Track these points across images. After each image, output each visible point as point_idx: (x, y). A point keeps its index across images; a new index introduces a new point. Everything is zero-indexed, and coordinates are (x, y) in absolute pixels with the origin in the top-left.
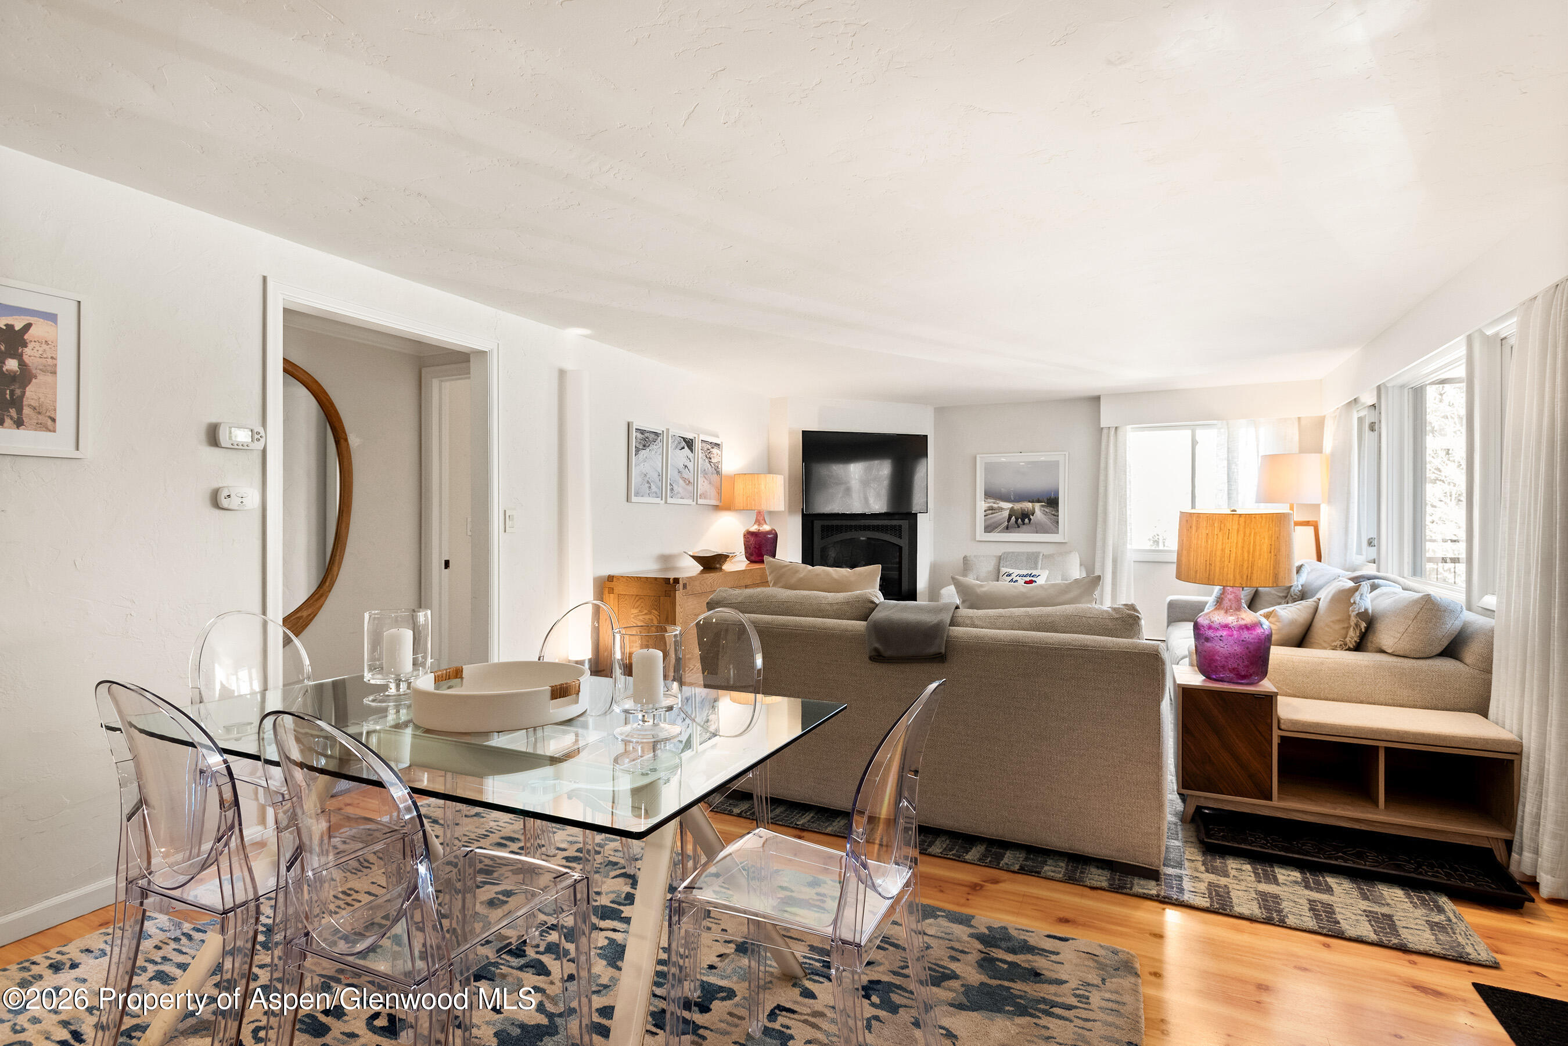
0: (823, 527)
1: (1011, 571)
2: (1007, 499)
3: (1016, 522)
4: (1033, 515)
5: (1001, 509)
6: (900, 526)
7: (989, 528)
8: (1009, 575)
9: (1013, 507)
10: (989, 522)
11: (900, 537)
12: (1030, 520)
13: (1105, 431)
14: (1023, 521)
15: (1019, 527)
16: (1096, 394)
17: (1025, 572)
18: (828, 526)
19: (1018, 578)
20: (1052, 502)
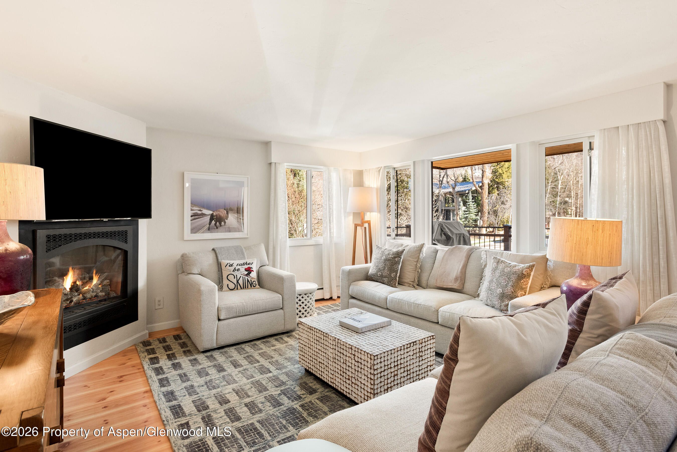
0: (48, 237)
1: (231, 262)
2: (208, 208)
3: (215, 224)
4: (227, 219)
5: (203, 215)
6: (126, 232)
7: (194, 230)
8: (231, 265)
9: (213, 214)
10: (194, 225)
11: (126, 242)
12: (225, 223)
13: (273, 165)
14: (220, 224)
15: (217, 228)
16: (269, 140)
17: (242, 262)
18: (54, 236)
19: (238, 267)
20: (239, 211)
